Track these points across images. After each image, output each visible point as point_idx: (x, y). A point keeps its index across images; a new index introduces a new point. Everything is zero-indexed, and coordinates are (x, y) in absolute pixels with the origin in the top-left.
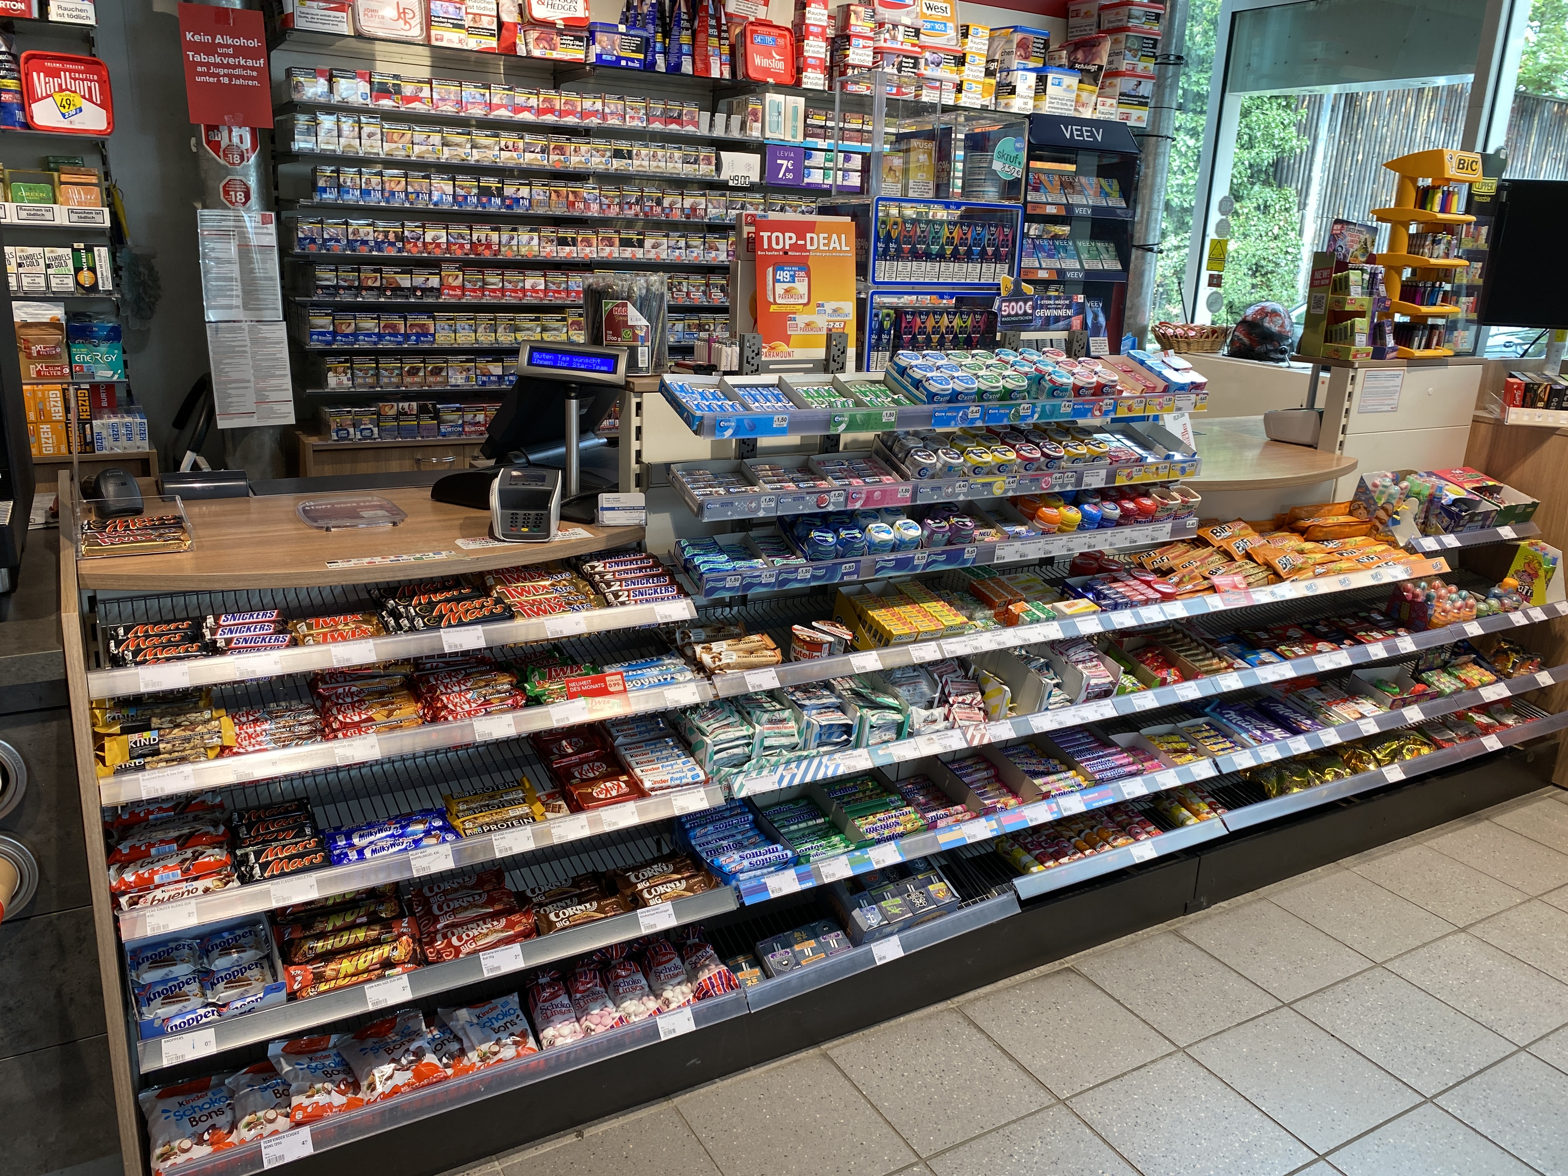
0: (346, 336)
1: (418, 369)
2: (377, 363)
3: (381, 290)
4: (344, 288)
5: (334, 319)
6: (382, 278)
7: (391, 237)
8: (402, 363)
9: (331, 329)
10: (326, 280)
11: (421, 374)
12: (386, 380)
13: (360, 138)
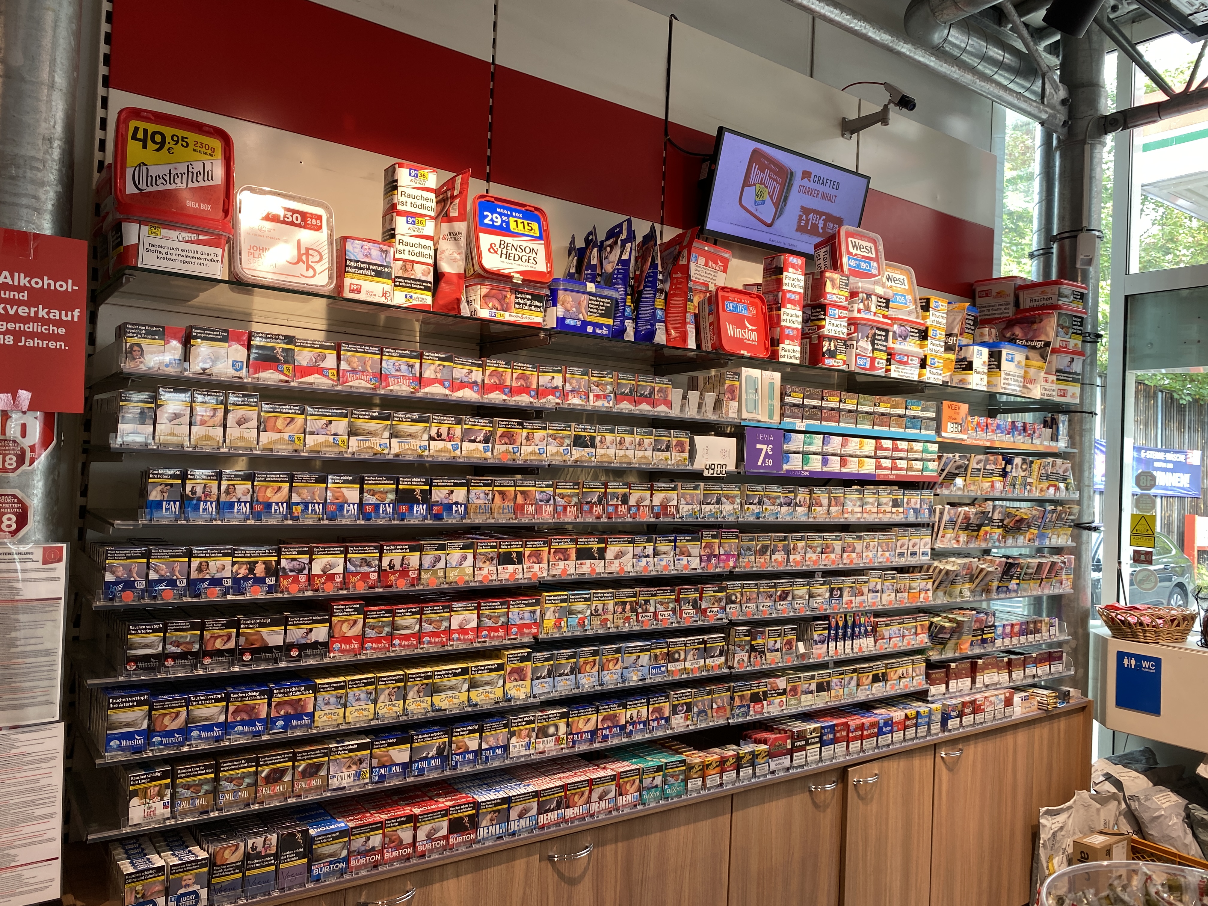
0: (170, 734)
1: (283, 772)
2: (217, 771)
3: (235, 654)
4: (174, 656)
5: (151, 709)
6: (238, 635)
7: (260, 570)
8: (257, 766)
9: (145, 725)
10: (146, 646)
11: (287, 778)
12: (228, 797)
13: (225, 426)
